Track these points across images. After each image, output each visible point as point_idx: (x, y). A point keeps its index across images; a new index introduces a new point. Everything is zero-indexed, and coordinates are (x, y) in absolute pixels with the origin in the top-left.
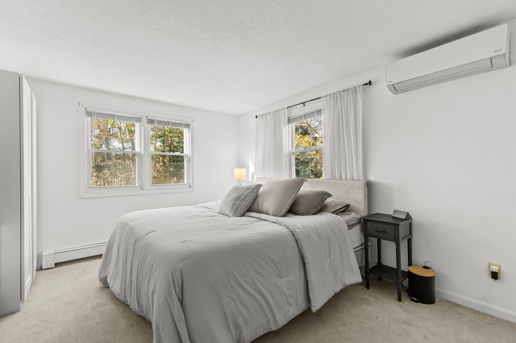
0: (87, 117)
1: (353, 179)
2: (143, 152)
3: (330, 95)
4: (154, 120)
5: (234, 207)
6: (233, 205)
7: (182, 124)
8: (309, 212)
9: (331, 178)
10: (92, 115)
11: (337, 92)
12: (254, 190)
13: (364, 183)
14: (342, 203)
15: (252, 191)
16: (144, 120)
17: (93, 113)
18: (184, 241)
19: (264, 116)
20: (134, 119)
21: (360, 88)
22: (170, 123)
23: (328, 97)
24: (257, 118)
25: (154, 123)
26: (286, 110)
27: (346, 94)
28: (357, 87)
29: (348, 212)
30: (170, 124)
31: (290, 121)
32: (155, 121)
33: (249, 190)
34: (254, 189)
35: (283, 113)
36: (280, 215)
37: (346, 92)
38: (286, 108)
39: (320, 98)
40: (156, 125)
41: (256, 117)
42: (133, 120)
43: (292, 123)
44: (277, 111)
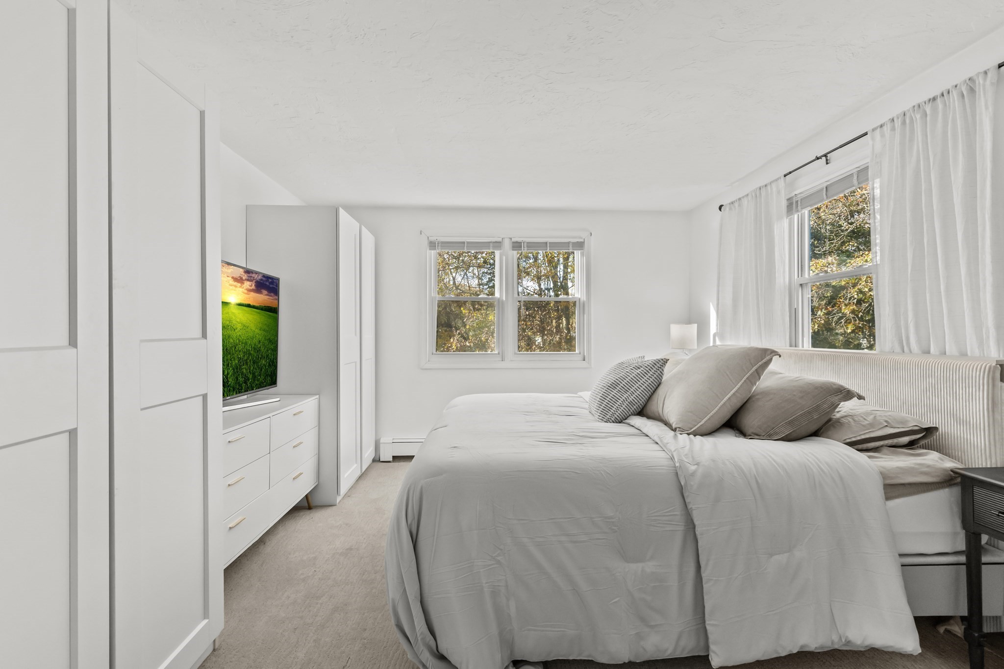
0: (430, 249)
1: (963, 355)
2: (504, 299)
3: (893, 120)
4: (521, 243)
5: (604, 401)
6: (603, 398)
7: (569, 243)
8: (772, 432)
9: (898, 349)
10: (436, 246)
11: (914, 107)
12: (650, 370)
13: (990, 367)
14: (903, 422)
15: (645, 373)
16: (507, 244)
17: (437, 243)
18: (455, 447)
19: (736, 204)
20: (491, 245)
21: (985, 79)
22: (548, 243)
23: (887, 129)
24: (722, 210)
25: (521, 247)
26: (782, 183)
27: (940, 106)
28: (975, 78)
29: (923, 448)
30: (548, 245)
31: (792, 206)
32: (523, 243)
33: (640, 369)
34: (649, 368)
35: (774, 189)
36: (692, 430)
37: (939, 100)
38: (780, 178)
39: (866, 134)
40: (524, 250)
41: (720, 208)
42: (489, 247)
43: (798, 211)
44: (763, 187)
